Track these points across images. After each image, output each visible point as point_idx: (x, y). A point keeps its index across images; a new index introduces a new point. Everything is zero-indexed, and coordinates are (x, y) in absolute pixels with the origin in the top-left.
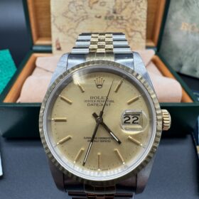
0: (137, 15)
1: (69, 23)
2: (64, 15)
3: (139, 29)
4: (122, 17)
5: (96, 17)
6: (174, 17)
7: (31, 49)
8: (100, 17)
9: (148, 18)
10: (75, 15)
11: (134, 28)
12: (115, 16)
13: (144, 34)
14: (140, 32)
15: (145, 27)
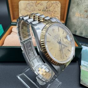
0: (56, 9)
1: (27, 12)
2: (25, 9)
3: (57, 15)
4: (50, 10)
5: (38, 10)
6: (73, 11)
7: (11, 24)
8: (40, 10)
9: (61, 11)
10: (29, 9)
11: (55, 15)
12: (47, 10)
13: (59, 17)
14: (58, 17)
15: (60, 15)
